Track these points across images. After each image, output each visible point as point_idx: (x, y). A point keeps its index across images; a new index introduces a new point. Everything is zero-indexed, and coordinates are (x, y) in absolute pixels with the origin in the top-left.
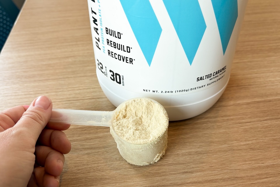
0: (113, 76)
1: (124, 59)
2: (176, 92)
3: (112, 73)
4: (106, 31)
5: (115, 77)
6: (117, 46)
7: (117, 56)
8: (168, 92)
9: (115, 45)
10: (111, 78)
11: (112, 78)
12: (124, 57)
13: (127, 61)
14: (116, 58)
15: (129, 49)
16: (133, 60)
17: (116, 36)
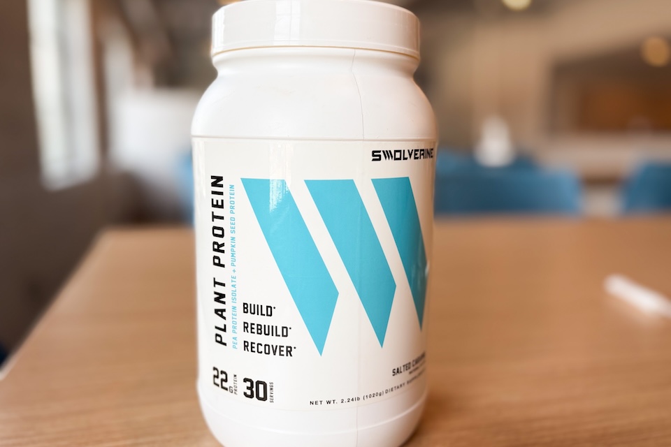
0: (250, 388)
1: (275, 350)
2: (365, 397)
3: (248, 384)
4: (244, 308)
5: (254, 389)
6: (263, 330)
7: (262, 348)
8: (353, 400)
9: (260, 330)
10: (245, 394)
11: (249, 392)
12: (277, 346)
13: (282, 353)
14: (260, 351)
15: (285, 331)
16: (293, 349)
17: (263, 313)
